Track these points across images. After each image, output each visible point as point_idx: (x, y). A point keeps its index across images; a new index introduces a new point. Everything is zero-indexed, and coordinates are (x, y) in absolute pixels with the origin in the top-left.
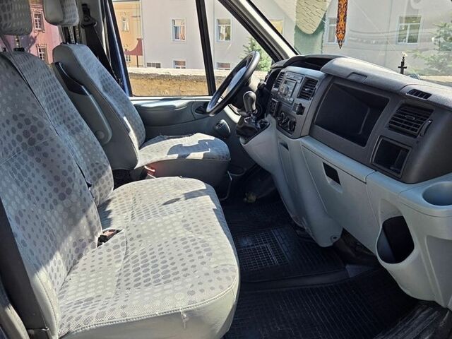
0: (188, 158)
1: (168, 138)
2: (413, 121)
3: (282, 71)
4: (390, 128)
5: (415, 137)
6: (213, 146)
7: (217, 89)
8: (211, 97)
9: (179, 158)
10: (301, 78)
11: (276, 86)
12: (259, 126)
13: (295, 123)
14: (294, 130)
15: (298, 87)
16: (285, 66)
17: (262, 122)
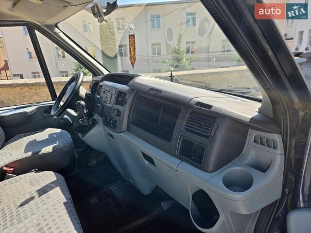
0: (40, 153)
1: (25, 136)
2: (203, 125)
3: (100, 84)
4: (187, 130)
5: (207, 137)
6: (60, 139)
7: (58, 96)
8: (54, 102)
9: (32, 155)
10: (114, 90)
11: (98, 94)
12: (91, 123)
13: (116, 122)
14: (116, 126)
15: (114, 97)
16: (102, 81)
17: (92, 119)
